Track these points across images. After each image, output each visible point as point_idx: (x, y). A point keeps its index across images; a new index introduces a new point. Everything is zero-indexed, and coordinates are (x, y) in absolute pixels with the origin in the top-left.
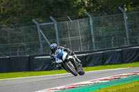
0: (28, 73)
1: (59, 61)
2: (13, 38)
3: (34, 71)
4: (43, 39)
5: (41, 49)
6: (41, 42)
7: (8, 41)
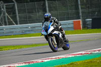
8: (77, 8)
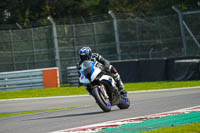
0: (165, 83)
1: (84, 80)
2: (145, 32)
3: (173, 80)
4: (187, 34)
5: (185, 48)
6: (184, 39)
7: (138, 36)
8: (50, 44)
